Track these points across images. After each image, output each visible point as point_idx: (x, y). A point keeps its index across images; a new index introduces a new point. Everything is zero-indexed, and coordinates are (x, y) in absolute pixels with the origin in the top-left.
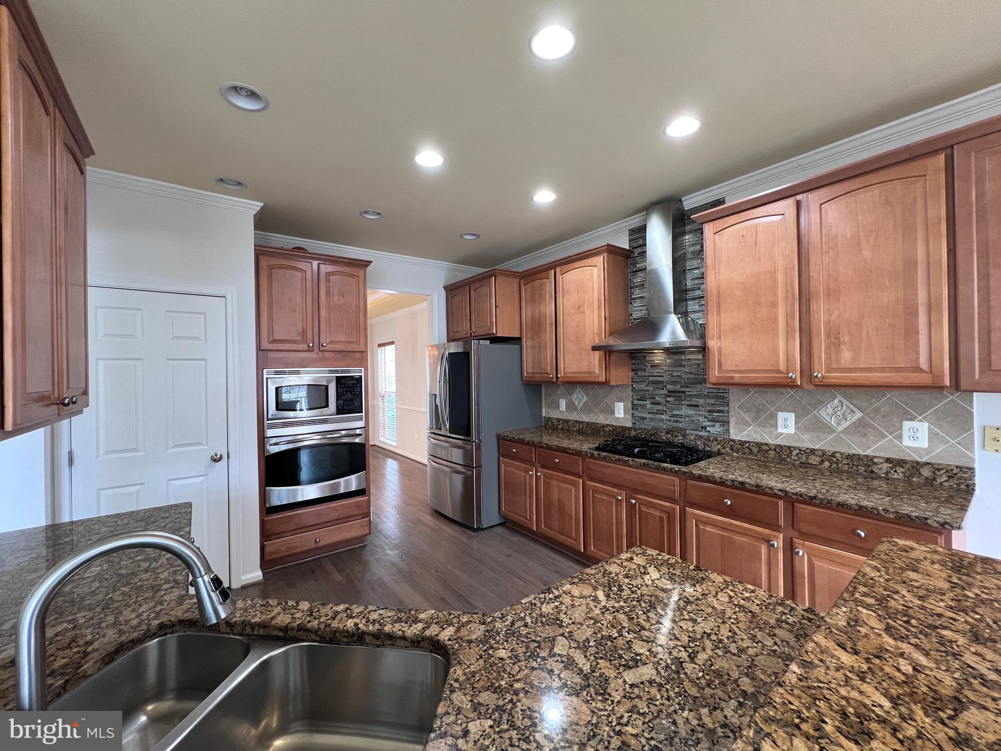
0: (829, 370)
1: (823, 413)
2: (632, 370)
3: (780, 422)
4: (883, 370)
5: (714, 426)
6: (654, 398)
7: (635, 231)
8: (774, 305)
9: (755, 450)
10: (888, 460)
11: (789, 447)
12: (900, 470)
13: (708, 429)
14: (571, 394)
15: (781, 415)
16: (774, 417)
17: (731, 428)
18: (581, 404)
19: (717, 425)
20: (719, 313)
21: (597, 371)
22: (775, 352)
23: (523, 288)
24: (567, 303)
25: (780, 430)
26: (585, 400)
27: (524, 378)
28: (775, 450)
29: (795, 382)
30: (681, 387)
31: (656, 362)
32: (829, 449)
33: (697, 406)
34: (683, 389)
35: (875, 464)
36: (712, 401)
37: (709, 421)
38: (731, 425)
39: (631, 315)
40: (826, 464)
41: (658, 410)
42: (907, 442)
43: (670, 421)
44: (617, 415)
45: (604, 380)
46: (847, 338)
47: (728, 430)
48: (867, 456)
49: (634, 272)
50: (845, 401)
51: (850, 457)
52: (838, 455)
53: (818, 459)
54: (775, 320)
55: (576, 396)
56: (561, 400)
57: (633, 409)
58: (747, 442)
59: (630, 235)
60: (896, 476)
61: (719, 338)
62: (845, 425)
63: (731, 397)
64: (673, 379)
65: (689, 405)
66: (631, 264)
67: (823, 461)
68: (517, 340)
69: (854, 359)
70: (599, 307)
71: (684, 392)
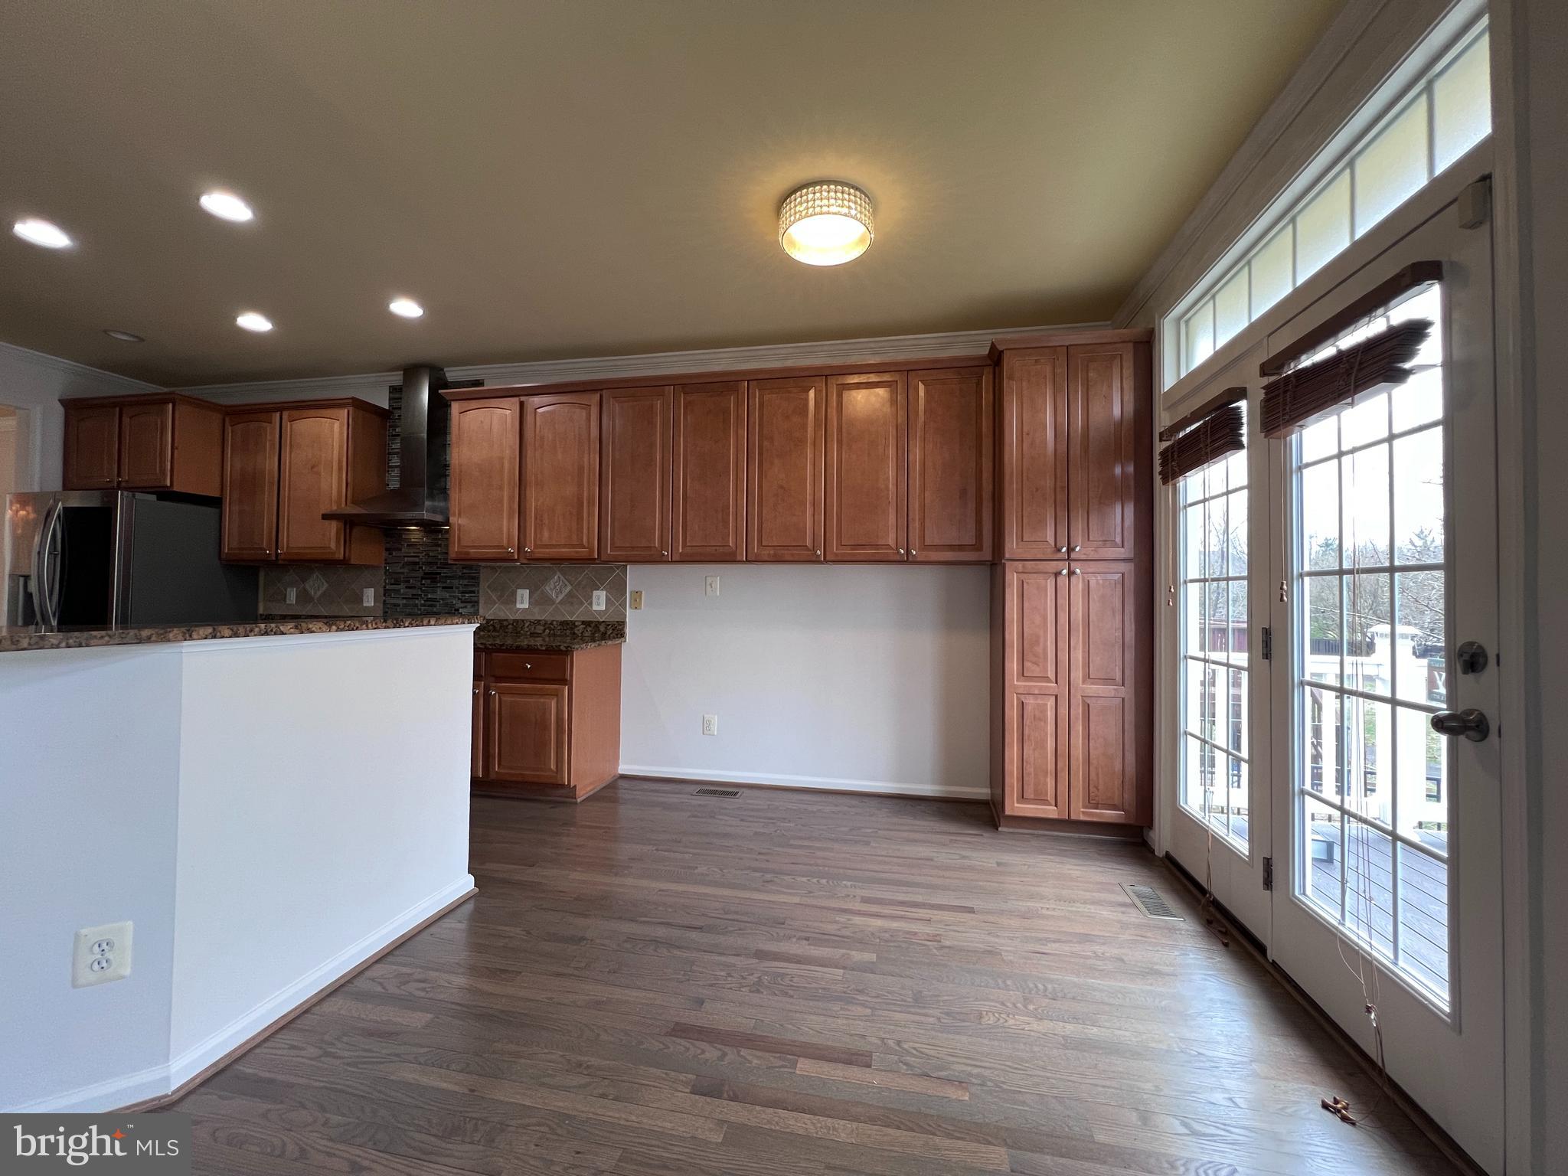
0: (536, 546)
1: (547, 588)
2: (387, 550)
3: (519, 598)
4: (565, 546)
5: (466, 607)
6: (409, 581)
7: (396, 389)
8: (501, 488)
9: (498, 626)
10: (583, 623)
11: (523, 621)
12: (589, 629)
13: (461, 610)
14: (304, 580)
15: (520, 592)
16: (514, 594)
17: (480, 607)
18: (319, 593)
19: (469, 605)
20: (460, 491)
21: (333, 545)
22: (501, 529)
23: (229, 429)
24: (295, 459)
25: (519, 606)
26: (324, 589)
27: (223, 556)
28: (513, 624)
29: (514, 556)
30: (438, 568)
31: (413, 540)
32: (549, 619)
33: (452, 588)
34: (439, 571)
35: (576, 626)
36: (466, 582)
37: (462, 602)
38: (481, 605)
39: (388, 485)
40: (547, 631)
41: (413, 595)
42: (595, 608)
43: (424, 605)
44: (365, 604)
45: (341, 557)
46: (546, 522)
47: (478, 610)
48: (571, 621)
49: (393, 436)
50: (562, 578)
51: (562, 623)
52: (555, 623)
53: (542, 628)
54: (501, 502)
55: (311, 583)
56: (288, 589)
57: (385, 595)
58: (493, 620)
59: (390, 392)
60: (586, 635)
61: (460, 514)
62: (561, 597)
63: (482, 576)
64: (430, 560)
65: (443, 588)
66: (390, 427)
67: (545, 629)
68: (216, 502)
69: (550, 538)
70: (340, 469)
71: (440, 573)
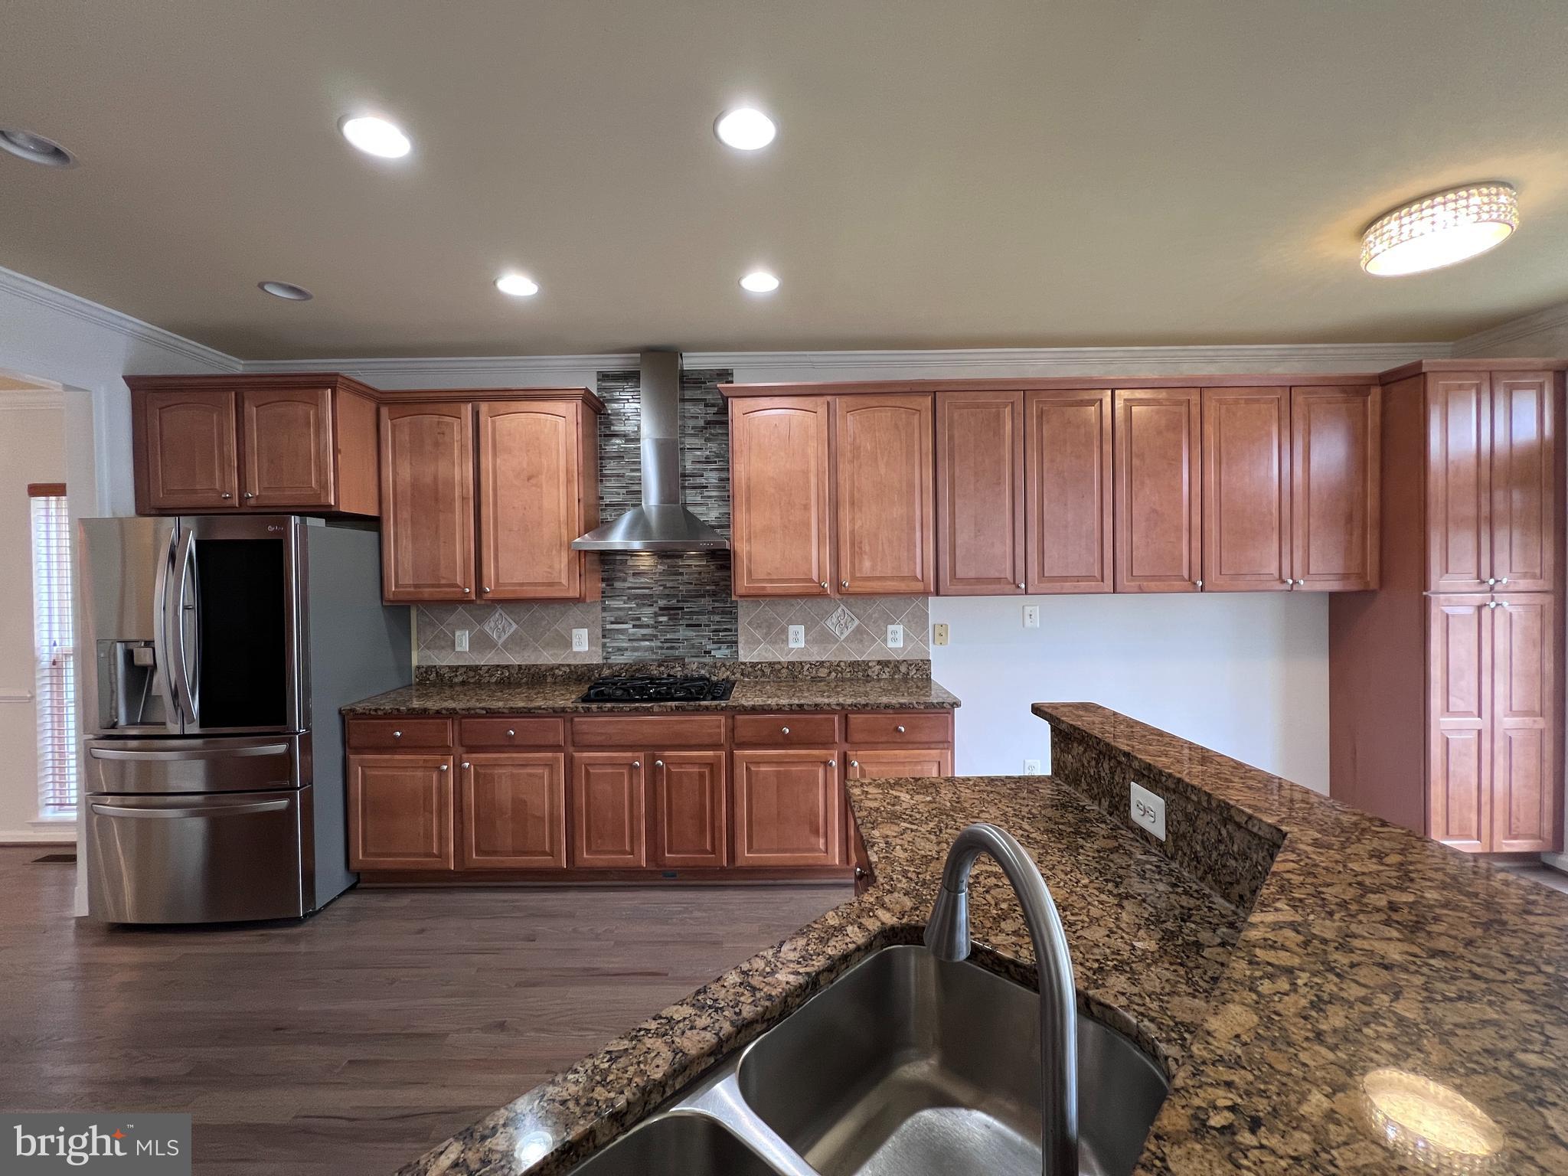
1: (829, 623)
2: (603, 580)
3: (791, 636)
4: (892, 578)
5: (720, 649)
6: (639, 619)
7: (608, 376)
8: (806, 507)
9: (768, 671)
10: (879, 662)
11: (801, 663)
12: (887, 670)
13: (713, 653)
14: (481, 621)
15: (792, 628)
16: (784, 631)
17: (740, 648)
18: (504, 637)
19: (724, 646)
20: (748, 510)
21: (564, 581)
22: (807, 559)
23: (387, 425)
24: (501, 467)
25: (792, 645)
26: (512, 630)
27: (388, 595)
28: (788, 668)
29: (826, 591)
30: (678, 601)
31: (642, 568)
32: (835, 659)
33: (700, 625)
34: (680, 605)
35: (870, 667)
36: (717, 618)
37: (714, 643)
38: (740, 645)
39: (602, 498)
40: (833, 674)
41: (643, 635)
42: (891, 645)
43: (662, 648)
44: (576, 649)
45: (578, 596)
46: (867, 548)
47: (737, 652)
48: (864, 661)
49: (605, 436)
50: (845, 609)
51: (852, 664)
52: (842, 664)
53: (827, 671)
54: (808, 525)
55: (492, 624)
56: (458, 633)
57: (604, 636)
58: (760, 663)
59: (598, 380)
60: (884, 676)
61: (749, 540)
62: (846, 633)
63: (741, 612)
64: (667, 592)
65: (687, 626)
66: (601, 424)
67: (830, 672)
68: (373, 523)
69: (873, 568)
70: (569, 481)
71: (683, 608)
